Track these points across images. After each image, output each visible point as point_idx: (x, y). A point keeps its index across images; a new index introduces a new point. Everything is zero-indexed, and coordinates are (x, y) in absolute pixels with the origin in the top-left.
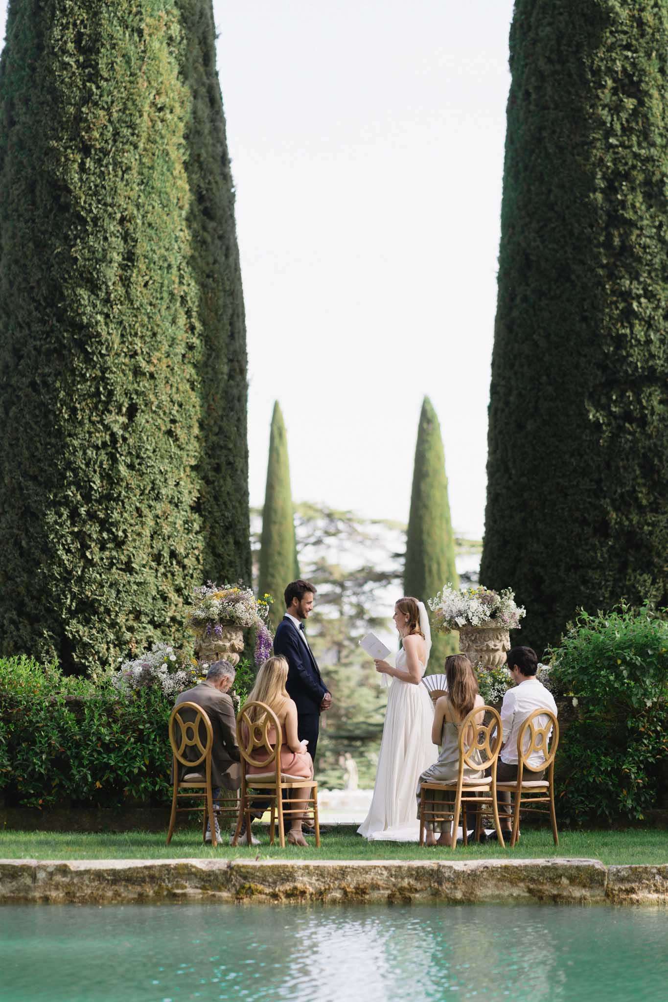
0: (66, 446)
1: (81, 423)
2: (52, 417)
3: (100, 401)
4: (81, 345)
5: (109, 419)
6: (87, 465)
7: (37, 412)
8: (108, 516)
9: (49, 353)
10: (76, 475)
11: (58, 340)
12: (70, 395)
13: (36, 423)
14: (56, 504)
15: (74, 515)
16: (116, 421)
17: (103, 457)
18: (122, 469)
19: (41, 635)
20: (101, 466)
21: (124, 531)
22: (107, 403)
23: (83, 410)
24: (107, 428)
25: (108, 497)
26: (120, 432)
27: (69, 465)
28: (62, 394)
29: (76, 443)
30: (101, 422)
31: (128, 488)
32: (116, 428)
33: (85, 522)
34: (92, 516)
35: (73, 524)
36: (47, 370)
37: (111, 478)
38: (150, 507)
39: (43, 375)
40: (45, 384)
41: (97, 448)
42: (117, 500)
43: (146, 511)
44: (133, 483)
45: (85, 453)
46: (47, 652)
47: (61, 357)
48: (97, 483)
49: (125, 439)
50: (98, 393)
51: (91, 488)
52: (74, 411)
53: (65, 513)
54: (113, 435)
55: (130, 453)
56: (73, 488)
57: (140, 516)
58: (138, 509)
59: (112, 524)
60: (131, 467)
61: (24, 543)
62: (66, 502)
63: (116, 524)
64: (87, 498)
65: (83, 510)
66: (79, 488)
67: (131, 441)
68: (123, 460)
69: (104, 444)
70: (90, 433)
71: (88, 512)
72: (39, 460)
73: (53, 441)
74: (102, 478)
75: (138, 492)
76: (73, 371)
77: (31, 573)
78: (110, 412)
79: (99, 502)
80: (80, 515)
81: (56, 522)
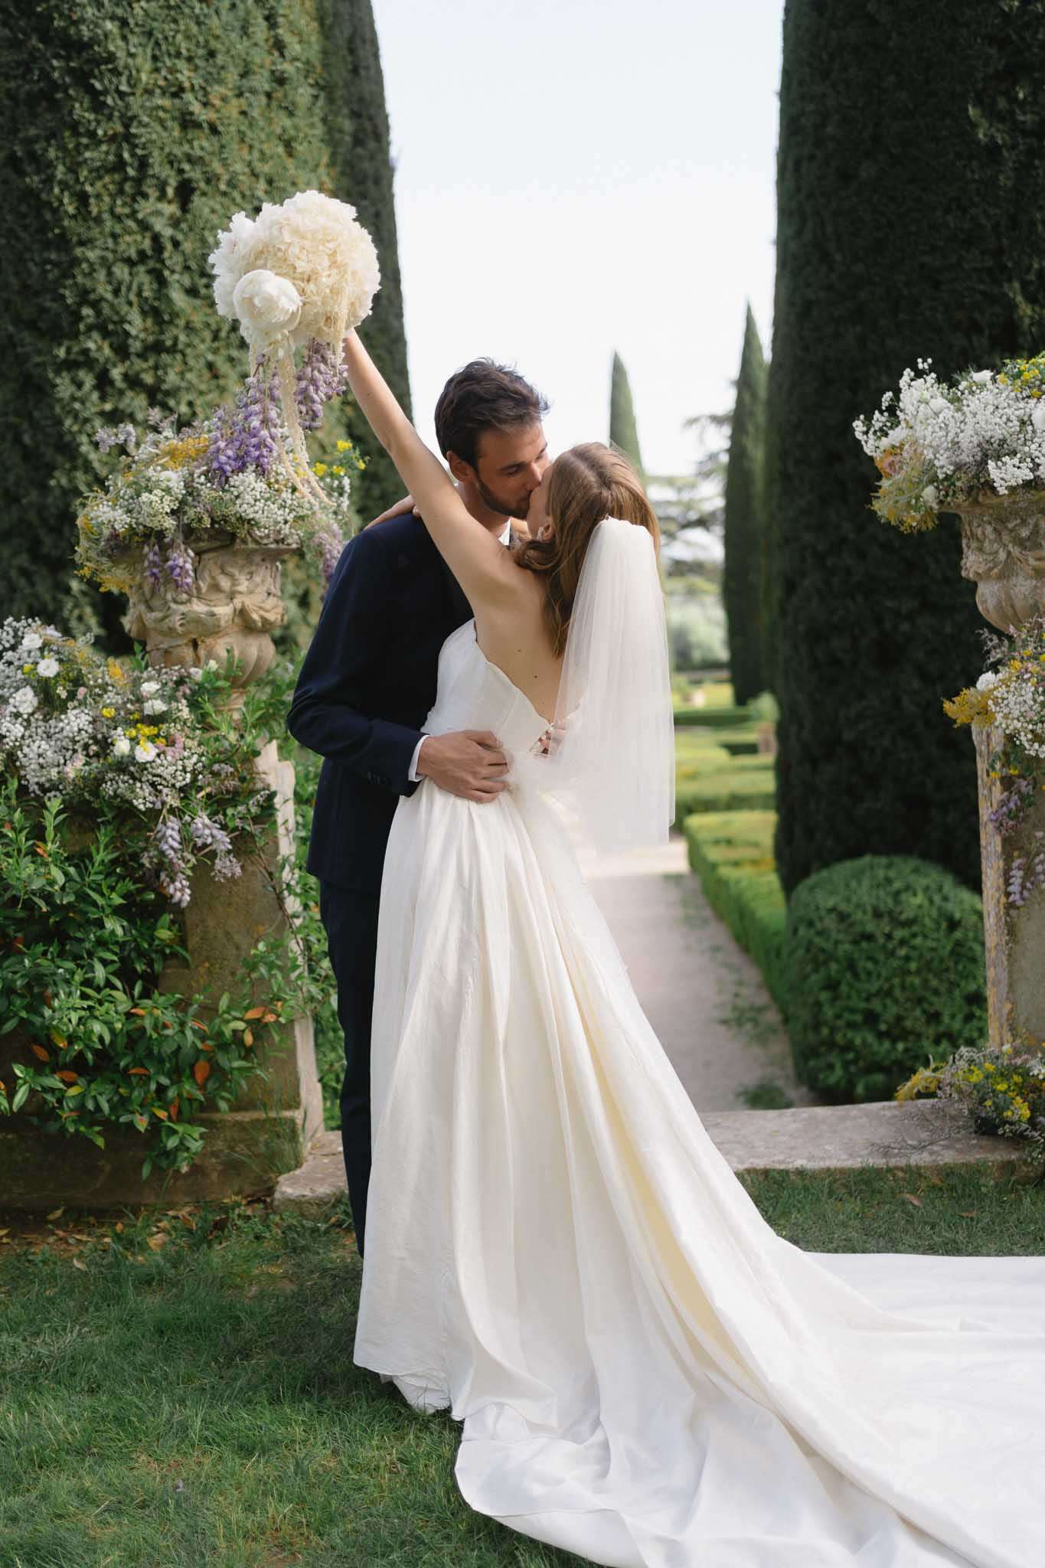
0: (75, 262)
1: (98, 220)
2: (48, 216)
3: (126, 178)
4: (82, 78)
5: (145, 208)
6: (116, 292)
7: (23, 208)
8: (160, 380)
9: (32, 100)
10: (98, 313)
11: (45, 75)
12: (73, 170)
13: (25, 228)
14: (70, 365)
15: (103, 382)
16: (159, 212)
17: (143, 277)
18: (178, 297)
19: (68, 590)
20: (139, 294)
21: (190, 404)
22: (139, 181)
23: (98, 196)
24: (144, 226)
25: (157, 348)
26: (168, 232)
27: (84, 296)
28: (60, 172)
29: (92, 255)
30: (133, 214)
31: (189, 328)
32: (160, 225)
33: (121, 393)
34: (133, 381)
35: (103, 398)
36: (32, 132)
37: (158, 313)
38: (231, 359)
39: (29, 142)
40: (33, 157)
41: (130, 262)
42: (173, 350)
43: (223, 367)
44: (197, 319)
45: (110, 274)
46: (80, 618)
47: (54, 106)
48: (137, 325)
49: (176, 244)
50: (120, 165)
51: (127, 334)
52: (83, 199)
53: (89, 380)
54: (156, 238)
55: (187, 268)
56: (95, 335)
57: (216, 377)
58: (210, 366)
59: (167, 393)
60: (192, 292)
61: (27, 439)
62: (86, 361)
63: (173, 392)
64: (122, 352)
65: (116, 373)
66: (106, 334)
67: (187, 246)
68: (176, 280)
69: (142, 254)
70: (114, 236)
71: (126, 377)
72: (37, 294)
73: (53, 256)
74: (144, 314)
75: (207, 335)
76: (74, 127)
77: (44, 488)
78: (145, 196)
79: (142, 356)
80: (111, 383)
81: (73, 399)
